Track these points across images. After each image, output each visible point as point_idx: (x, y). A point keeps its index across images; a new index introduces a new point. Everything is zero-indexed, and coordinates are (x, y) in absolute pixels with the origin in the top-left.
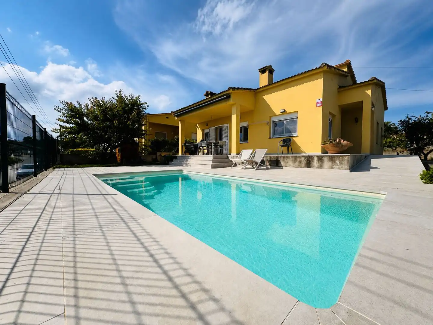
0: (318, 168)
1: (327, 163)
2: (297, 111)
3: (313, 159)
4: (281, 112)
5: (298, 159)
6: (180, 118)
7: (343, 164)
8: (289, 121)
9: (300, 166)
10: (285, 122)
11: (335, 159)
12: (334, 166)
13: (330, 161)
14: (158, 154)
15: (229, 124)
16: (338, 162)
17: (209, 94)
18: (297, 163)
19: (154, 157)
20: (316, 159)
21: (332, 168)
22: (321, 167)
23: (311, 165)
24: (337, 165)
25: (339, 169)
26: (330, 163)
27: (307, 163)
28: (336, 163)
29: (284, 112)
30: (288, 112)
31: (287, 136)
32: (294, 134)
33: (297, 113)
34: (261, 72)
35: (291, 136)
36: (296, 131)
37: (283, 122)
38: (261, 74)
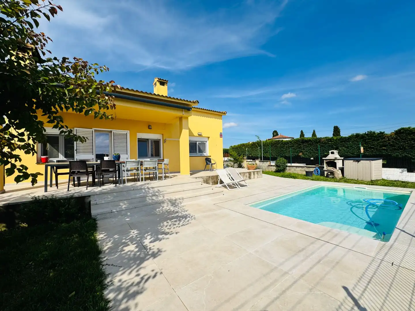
0: (253, 178)
1: (256, 176)
2: (209, 138)
3: (251, 174)
5: (245, 174)
8: (201, 142)
10: (197, 143)
13: (257, 174)
15: (129, 131)
18: (245, 177)
21: (258, 178)
27: (249, 176)
29: (201, 135)
30: (203, 136)
31: (199, 155)
32: (205, 154)
33: (208, 138)
34: (159, 82)
35: (203, 155)
36: (205, 152)
37: (196, 142)
38: (159, 84)
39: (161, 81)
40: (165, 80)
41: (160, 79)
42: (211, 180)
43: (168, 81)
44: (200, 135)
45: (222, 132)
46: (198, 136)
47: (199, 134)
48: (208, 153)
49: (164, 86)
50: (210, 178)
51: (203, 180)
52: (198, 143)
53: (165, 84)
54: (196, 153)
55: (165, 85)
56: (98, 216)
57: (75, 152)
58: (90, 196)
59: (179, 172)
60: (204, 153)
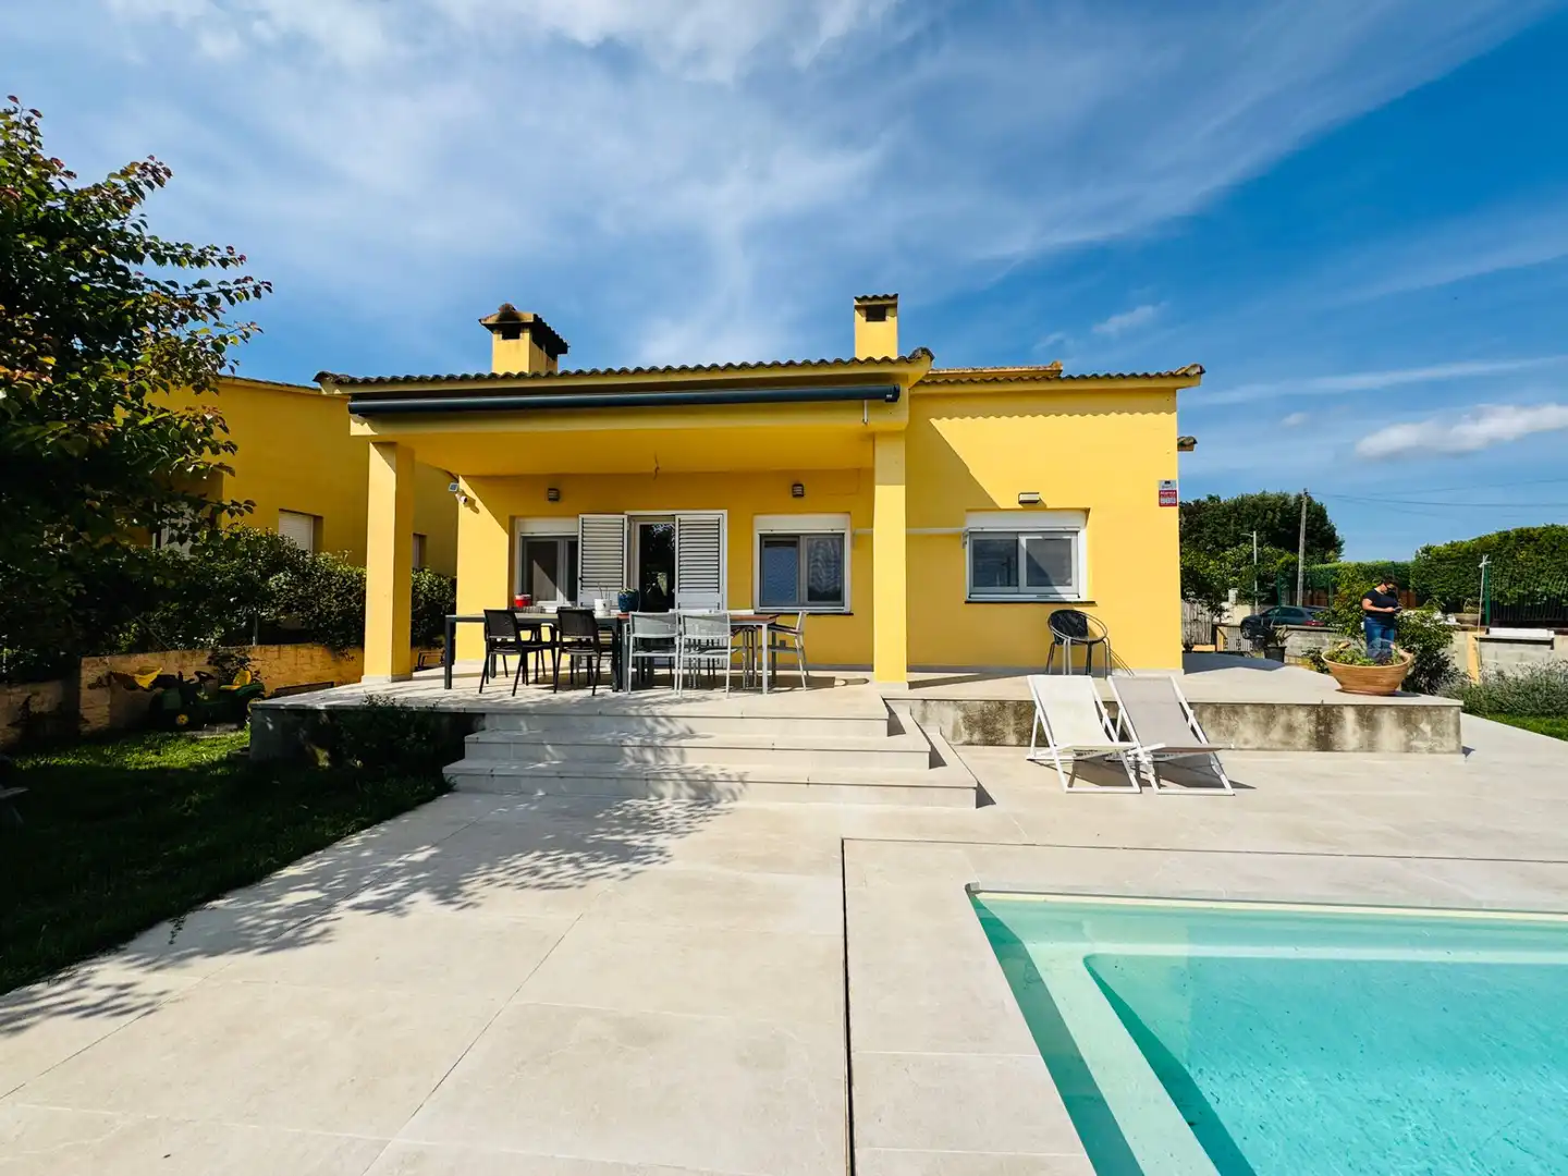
0: (1360, 749)
1: (1390, 732)
2: (1087, 511)
3: (1339, 718)
4: (1020, 502)
5: (1282, 718)
6: (390, 433)
7: (1442, 735)
8: (1040, 537)
9: (1287, 745)
10: (1023, 540)
11: (1419, 716)
12: (1414, 743)
13: (1400, 726)
14: (91, 671)
15: (725, 512)
16: (1426, 727)
17: (527, 325)
18: (1277, 733)
19: (45, 697)
20: (1350, 716)
21: (1409, 749)
22: (1370, 746)
23: (1335, 738)
24: (1426, 740)
25: (1431, 750)
26: (1401, 733)
27: (1318, 732)
28: (1422, 731)
29: (1035, 502)
30: (1048, 507)
31: (1033, 597)
32: (1066, 594)
33: (1084, 515)
34: (863, 312)
35: (1053, 597)
36: (1069, 581)
37: (1014, 537)
38: (864, 319)
39: (868, 303)
40: (886, 297)
41: (865, 298)
42: (1012, 722)
43: (896, 296)
44: (1030, 504)
45: (1174, 476)
46: (1020, 506)
47: (1023, 498)
48: (1081, 587)
49: (883, 319)
50: (1009, 713)
51: (961, 714)
52: (1027, 540)
53: (890, 311)
54: (1014, 589)
55: (888, 318)
56: (458, 778)
57: (579, 583)
58: (483, 715)
59: (870, 668)
60: (1059, 589)
